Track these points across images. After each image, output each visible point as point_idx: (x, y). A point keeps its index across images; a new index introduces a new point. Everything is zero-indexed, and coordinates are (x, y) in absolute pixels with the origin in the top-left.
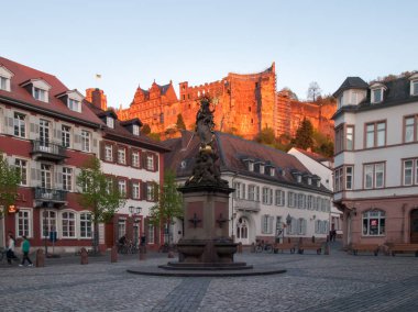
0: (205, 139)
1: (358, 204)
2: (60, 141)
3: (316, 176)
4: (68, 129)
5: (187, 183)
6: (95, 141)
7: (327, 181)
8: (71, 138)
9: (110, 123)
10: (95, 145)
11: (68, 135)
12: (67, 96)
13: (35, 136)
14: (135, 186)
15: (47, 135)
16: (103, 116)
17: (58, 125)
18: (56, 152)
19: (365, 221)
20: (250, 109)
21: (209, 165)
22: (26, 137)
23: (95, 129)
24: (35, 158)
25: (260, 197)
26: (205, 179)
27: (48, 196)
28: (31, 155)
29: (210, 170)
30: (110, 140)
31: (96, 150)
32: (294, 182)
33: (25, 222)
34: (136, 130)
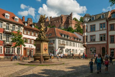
1: (89, 46)
2: (12, 29)
3: (80, 39)
4: (14, 26)
6: (22, 29)
8: (15, 28)
9: (26, 25)
10: (22, 30)
11: (14, 27)
12: (14, 18)
13: (5, 27)
15: (8, 27)
16: (24, 23)
17: (11, 25)
18: (11, 31)
19: (91, 50)
20: (66, 23)
21: (43, 34)
22: (2, 28)
23: (22, 26)
24: (4, 33)
25: (65, 44)
26: (41, 38)
27: (8, 43)
28: (3, 32)
29: (42, 35)
30: (26, 29)
31: (22, 31)
32: (74, 40)
33: (1, 49)
34: (33, 27)
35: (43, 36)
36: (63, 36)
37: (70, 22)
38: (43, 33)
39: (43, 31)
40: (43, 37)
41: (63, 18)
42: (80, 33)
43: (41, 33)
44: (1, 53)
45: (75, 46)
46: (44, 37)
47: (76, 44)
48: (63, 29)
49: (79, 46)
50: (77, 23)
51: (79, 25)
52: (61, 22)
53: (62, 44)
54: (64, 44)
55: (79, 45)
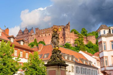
0: (55, 44)
3: (90, 61)
5: (48, 63)
7: (95, 63)
9: (12, 40)
16: (9, 38)
25: (70, 70)
34: (22, 43)
37: (67, 36)
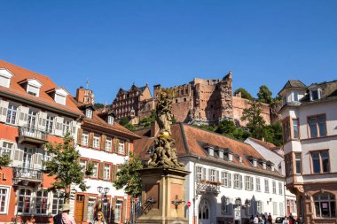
2: (44, 128)
3: (269, 162)
5: (145, 166)
6: (74, 128)
7: (280, 167)
8: (54, 126)
9: (89, 114)
10: (74, 132)
11: (51, 123)
12: (54, 92)
13: (23, 123)
14: (106, 168)
15: (33, 123)
16: (83, 108)
17: (43, 115)
18: (39, 136)
20: (212, 107)
21: (167, 149)
22: (16, 124)
23: (75, 118)
24: (20, 142)
25: (220, 181)
26: (163, 162)
27: (27, 176)
28: (17, 139)
29: (167, 154)
30: (87, 128)
31: (75, 136)
32: (250, 168)
33: (4, 198)
34: (111, 120)
35: (169, 157)
36: (212, 152)
37: (224, 103)
38: (168, 145)
39: (169, 141)
40: (169, 160)
41: (201, 89)
42: (266, 140)
43: (163, 146)
44: (2, 209)
45: (252, 188)
46: (172, 160)
47: (258, 181)
48: (201, 127)
49: (267, 189)
50: (249, 106)
51: (259, 112)
52: (195, 102)
53: (208, 182)
54: (216, 181)
55: (266, 182)
